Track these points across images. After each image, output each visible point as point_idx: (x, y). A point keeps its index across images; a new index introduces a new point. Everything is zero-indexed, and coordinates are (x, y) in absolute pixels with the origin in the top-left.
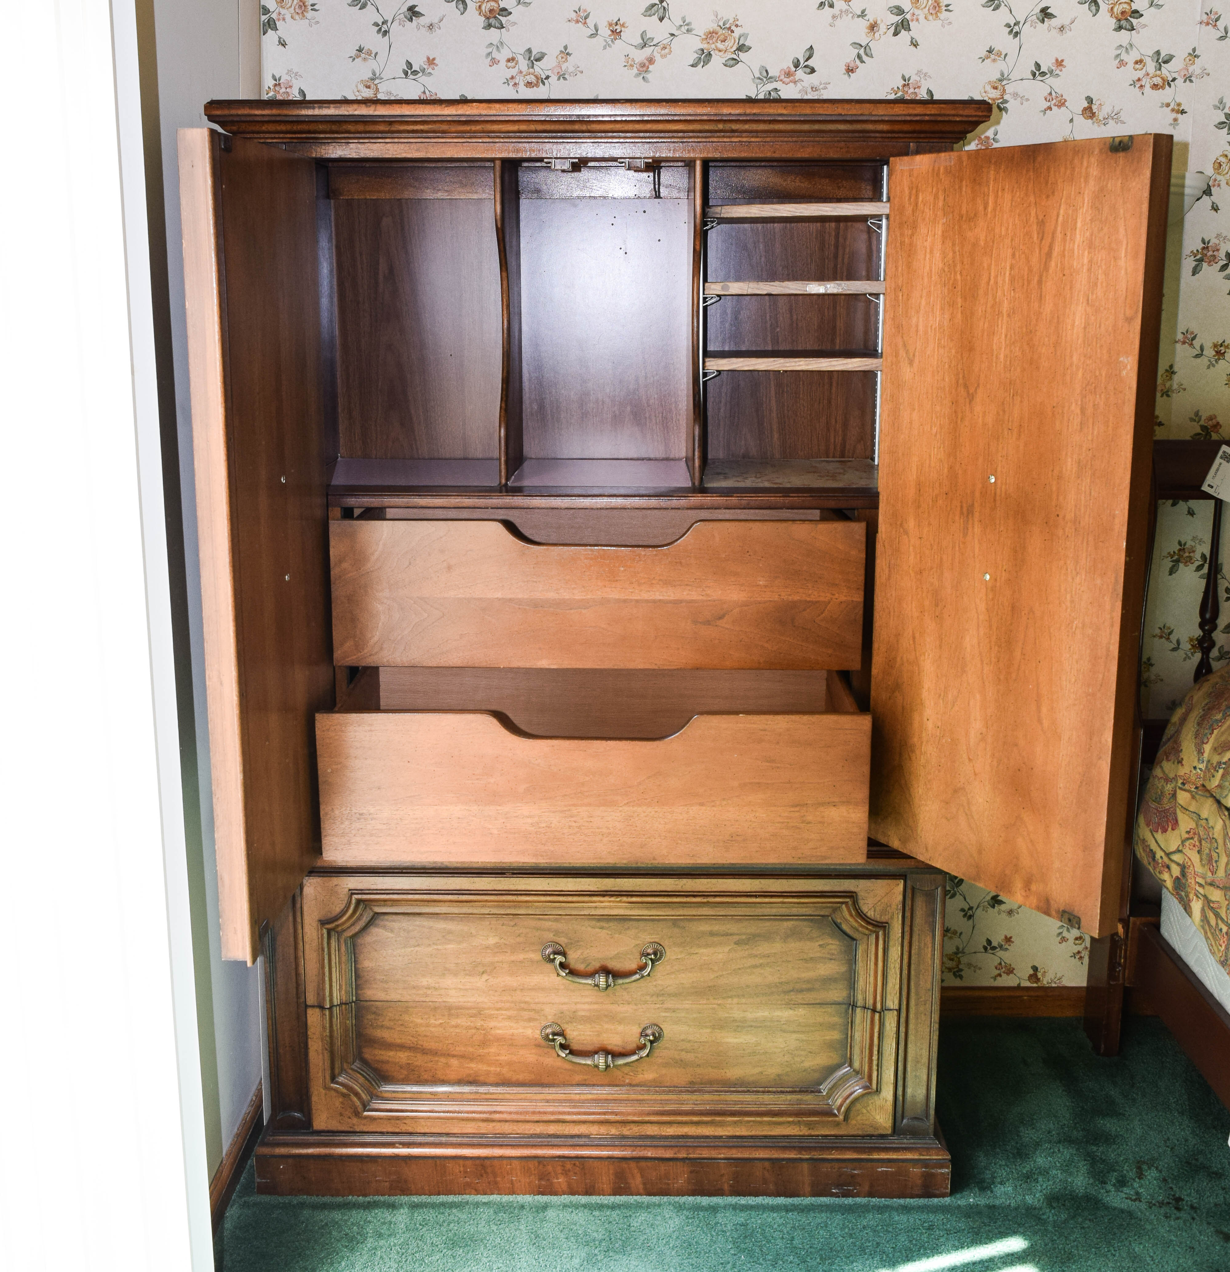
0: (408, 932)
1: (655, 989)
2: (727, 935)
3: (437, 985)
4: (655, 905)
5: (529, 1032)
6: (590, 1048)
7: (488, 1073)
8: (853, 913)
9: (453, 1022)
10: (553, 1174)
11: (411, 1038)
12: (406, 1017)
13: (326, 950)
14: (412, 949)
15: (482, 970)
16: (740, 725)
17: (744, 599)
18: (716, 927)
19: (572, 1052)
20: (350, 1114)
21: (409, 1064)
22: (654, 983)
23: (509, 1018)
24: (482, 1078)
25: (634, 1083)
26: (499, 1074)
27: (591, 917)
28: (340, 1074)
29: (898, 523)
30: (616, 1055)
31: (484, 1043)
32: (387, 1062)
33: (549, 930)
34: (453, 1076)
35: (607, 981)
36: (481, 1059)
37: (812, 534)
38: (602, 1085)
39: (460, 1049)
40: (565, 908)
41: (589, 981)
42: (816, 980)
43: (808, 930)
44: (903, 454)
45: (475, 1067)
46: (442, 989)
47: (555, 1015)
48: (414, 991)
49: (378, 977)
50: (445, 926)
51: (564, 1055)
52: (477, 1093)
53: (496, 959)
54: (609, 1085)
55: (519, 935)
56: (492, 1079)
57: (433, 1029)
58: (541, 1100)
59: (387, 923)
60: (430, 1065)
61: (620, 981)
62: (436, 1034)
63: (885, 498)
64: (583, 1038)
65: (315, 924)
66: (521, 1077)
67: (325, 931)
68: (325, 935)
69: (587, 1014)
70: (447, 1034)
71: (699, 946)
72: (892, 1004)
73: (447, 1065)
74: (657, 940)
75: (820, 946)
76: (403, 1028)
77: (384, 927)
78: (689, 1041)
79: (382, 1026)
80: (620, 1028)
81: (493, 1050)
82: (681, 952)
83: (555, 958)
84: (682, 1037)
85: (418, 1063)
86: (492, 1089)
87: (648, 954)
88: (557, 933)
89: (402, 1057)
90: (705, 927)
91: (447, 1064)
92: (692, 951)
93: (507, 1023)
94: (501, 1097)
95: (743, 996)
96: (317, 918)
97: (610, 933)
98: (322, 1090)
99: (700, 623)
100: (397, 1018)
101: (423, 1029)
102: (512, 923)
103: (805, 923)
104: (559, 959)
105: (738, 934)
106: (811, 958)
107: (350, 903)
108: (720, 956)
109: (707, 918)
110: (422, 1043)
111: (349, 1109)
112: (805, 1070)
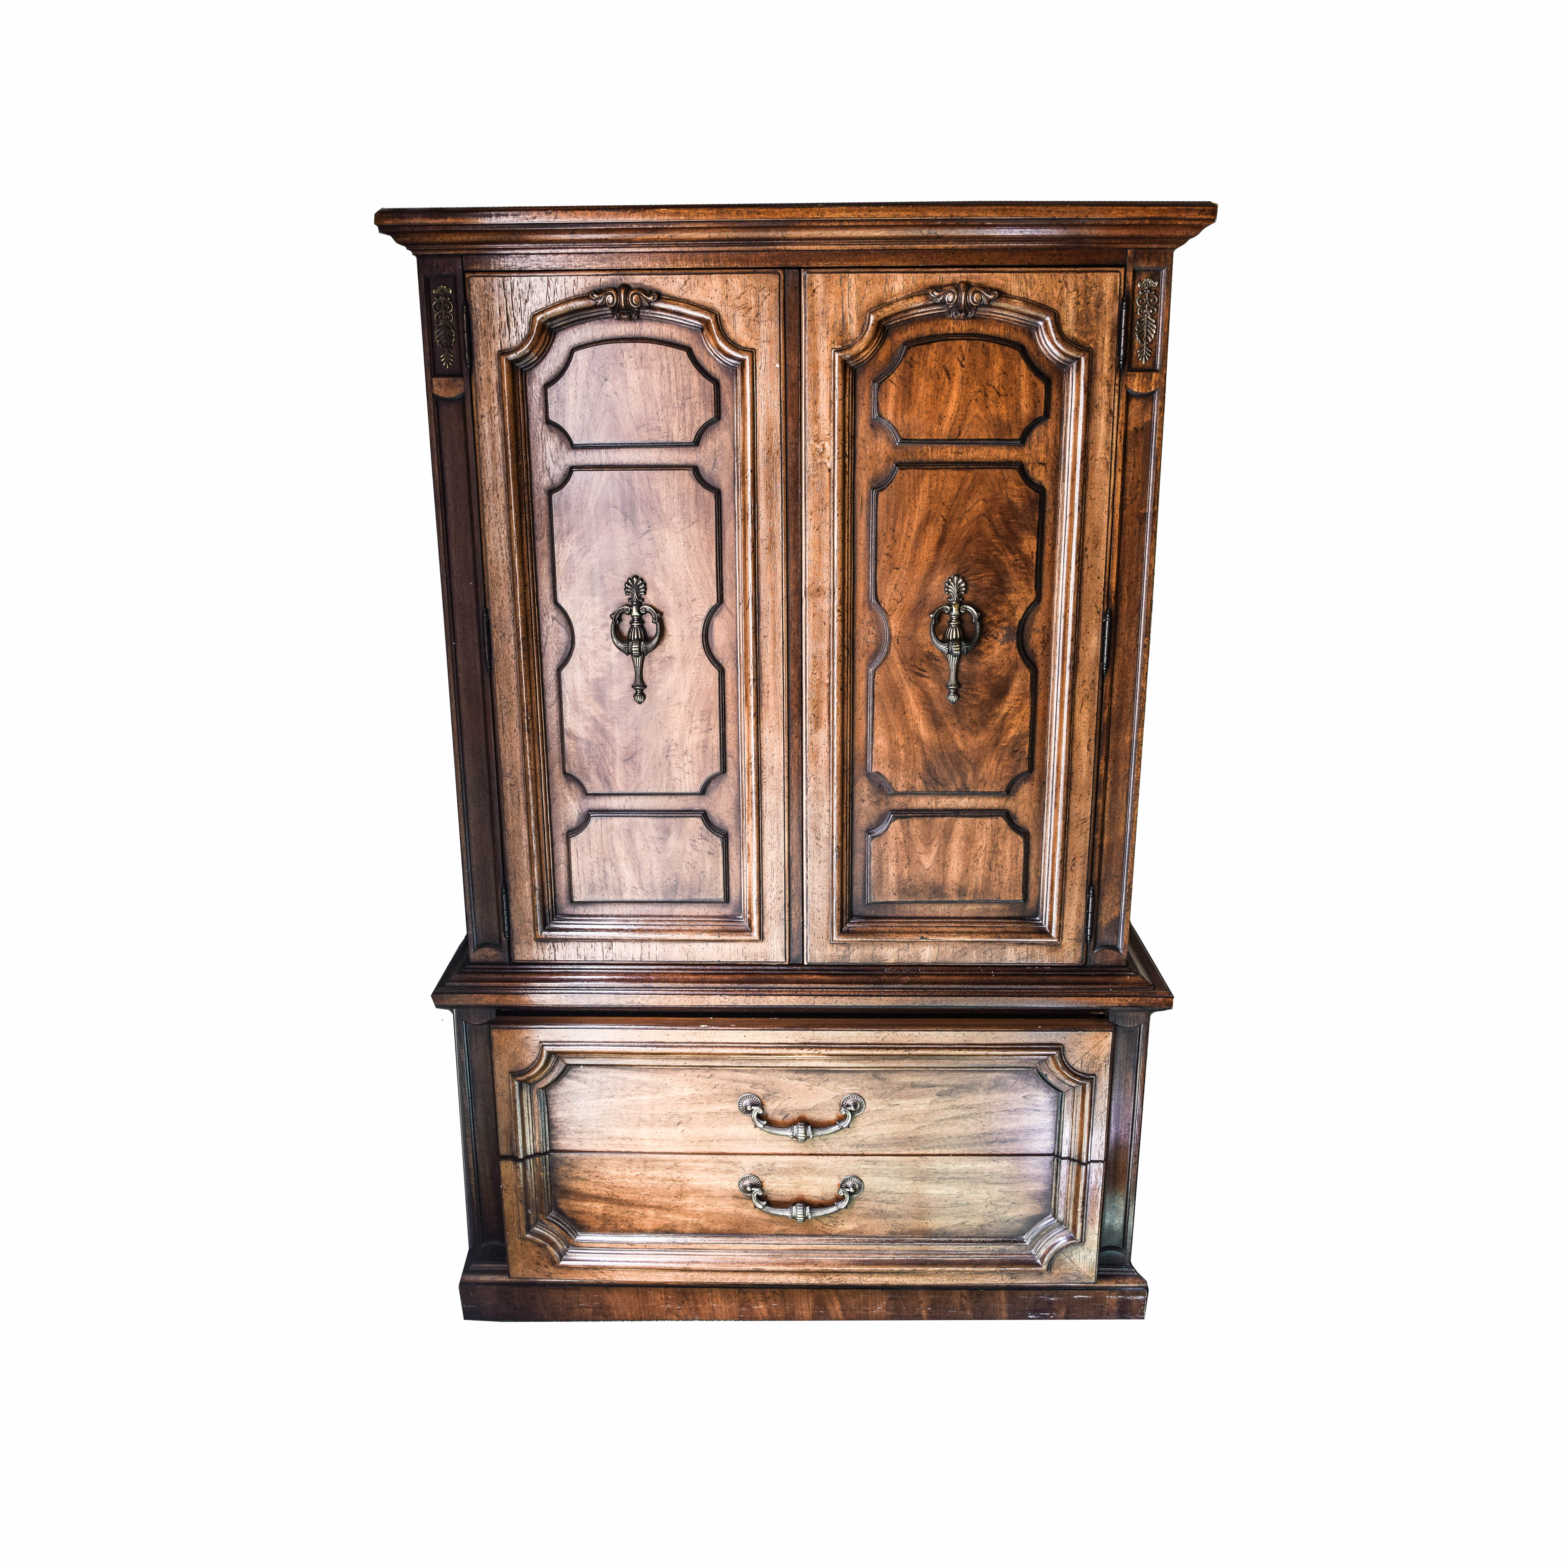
0: (602, 1083)
2: (929, 1086)
3: (632, 1136)
4: (854, 1057)
5: (727, 1184)
6: (788, 1199)
7: (685, 1223)
8: (1059, 1064)
11: (606, 1189)
12: (601, 1169)
13: (518, 1101)
14: (606, 1100)
15: (677, 1122)
18: (919, 1079)
19: (771, 1204)
20: (547, 1265)
21: (605, 1214)
22: (854, 1134)
23: (706, 1170)
24: (679, 1228)
25: (834, 1233)
26: (697, 1224)
27: (788, 1069)
28: (535, 1223)
30: (814, 1205)
31: (680, 1195)
32: (583, 1213)
33: (746, 1082)
34: (649, 1226)
35: (806, 1133)
36: (678, 1209)
38: (801, 1235)
39: (656, 1200)
40: (762, 1060)
41: (788, 1132)
42: (1019, 1131)
43: (1012, 1081)
45: (671, 1217)
46: (637, 1140)
47: (753, 1167)
48: (609, 1141)
49: (572, 1128)
50: (639, 1077)
51: (761, 1207)
52: (674, 1243)
53: (692, 1110)
54: (808, 1236)
55: (715, 1087)
56: (689, 1229)
58: (740, 1250)
59: (580, 1075)
60: (626, 1215)
61: (819, 1133)
62: (632, 1186)
64: (782, 1189)
65: (506, 1075)
66: (719, 1227)
67: (516, 1083)
68: (517, 1088)
69: (787, 1166)
70: (643, 1186)
71: (900, 1098)
72: (1098, 1155)
73: (645, 1216)
74: (856, 1092)
75: (1024, 1097)
76: (598, 1180)
77: (577, 1078)
78: (890, 1193)
79: (577, 1178)
80: (819, 1180)
81: (690, 1200)
82: (881, 1104)
83: (752, 1110)
84: (883, 1189)
85: (615, 1214)
86: (690, 1239)
87: (848, 1106)
88: (754, 1084)
89: (598, 1207)
90: (906, 1079)
91: (643, 1214)
92: (893, 1102)
93: (704, 1175)
94: (698, 1246)
95: (945, 1146)
96: (508, 1070)
97: (808, 1085)
98: (517, 1240)
100: (592, 1169)
101: (619, 1180)
102: (708, 1075)
103: (1010, 1075)
104: (757, 1110)
105: (939, 1086)
106: (1015, 1110)
107: (541, 1055)
108: (922, 1107)
109: (909, 1070)
110: (617, 1194)
111: (545, 1259)
112: (1008, 1221)
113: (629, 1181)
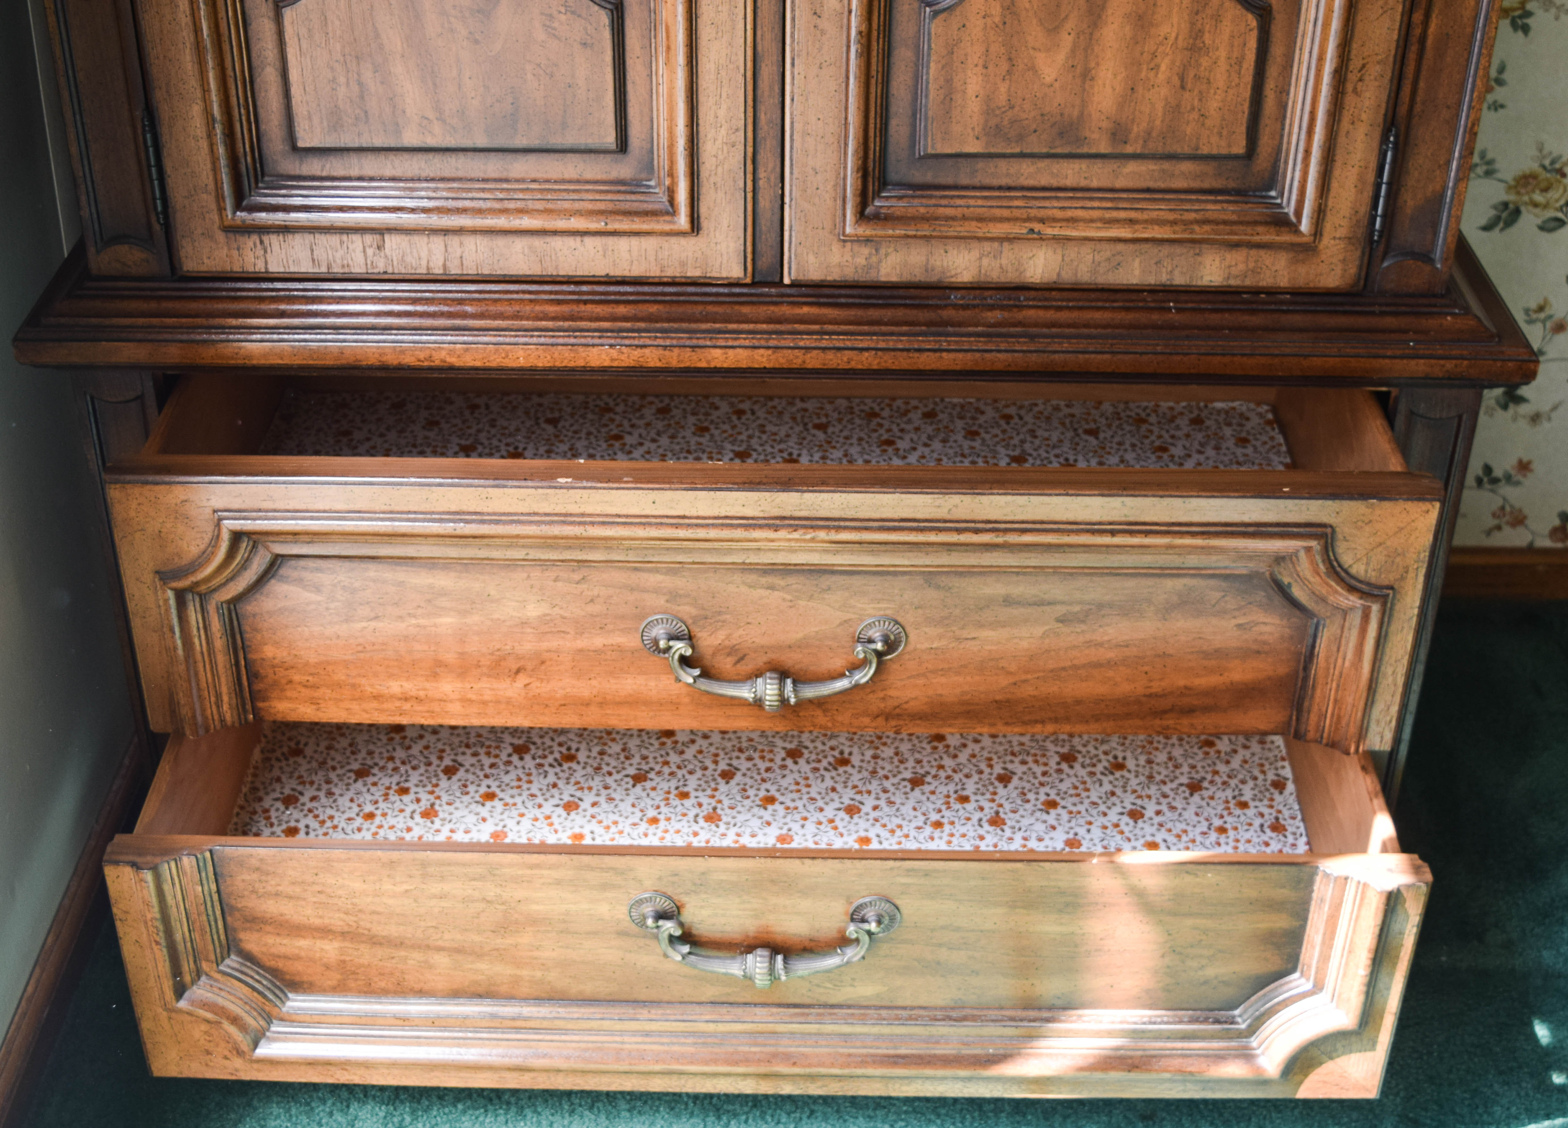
0: (354, 591)
1: (882, 705)
2: (1041, 603)
3: (422, 694)
4: (888, 547)
8: (1321, 566)
13: (177, 628)
14: (364, 624)
15: (514, 667)
18: (1020, 589)
22: (881, 695)
25: (834, 1001)
27: (746, 568)
33: (657, 591)
35: (781, 693)
38: (765, 1005)
39: (451, 938)
40: (691, 550)
41: (745, 693)
42: (1223, 692)
43: (1218, 595)
45: (486, 969)
46: (432, 700)
48: (375, 704)
49: (297, 678)
50: (431, 581)
53: (545, 645)
55: (592, 601)
56: (524, 990)
59: (307, 575)
61: (809, 694)
62: (398, 910)
65: (148, 579)
66: (588, 988)
67: (170, 593)
68: (172, 602)
70: (422, 910)
71: (981, 625)
72: (1379, 741)
74: (889, 612)
75: (1239, 626)
76: (323, 898)
77: (300, 581)
82: (940, 637)
83: (670, 648)
87: (871, 641)
88: (674, 596)
89: (329, 949)
90: (995, 588)
92: (965, 634)
96: (153, 569)
97: (789, 597)
100: (308, 878)
101: (369, 900)
102: (577, 576)
103: (1212, 582)
104: (680, 648)
105: (1062, 603)
106: (1218, 651)
107: (218, 538)
108: (1024, 644)
111: (223, 1045)
113: (391, 902)
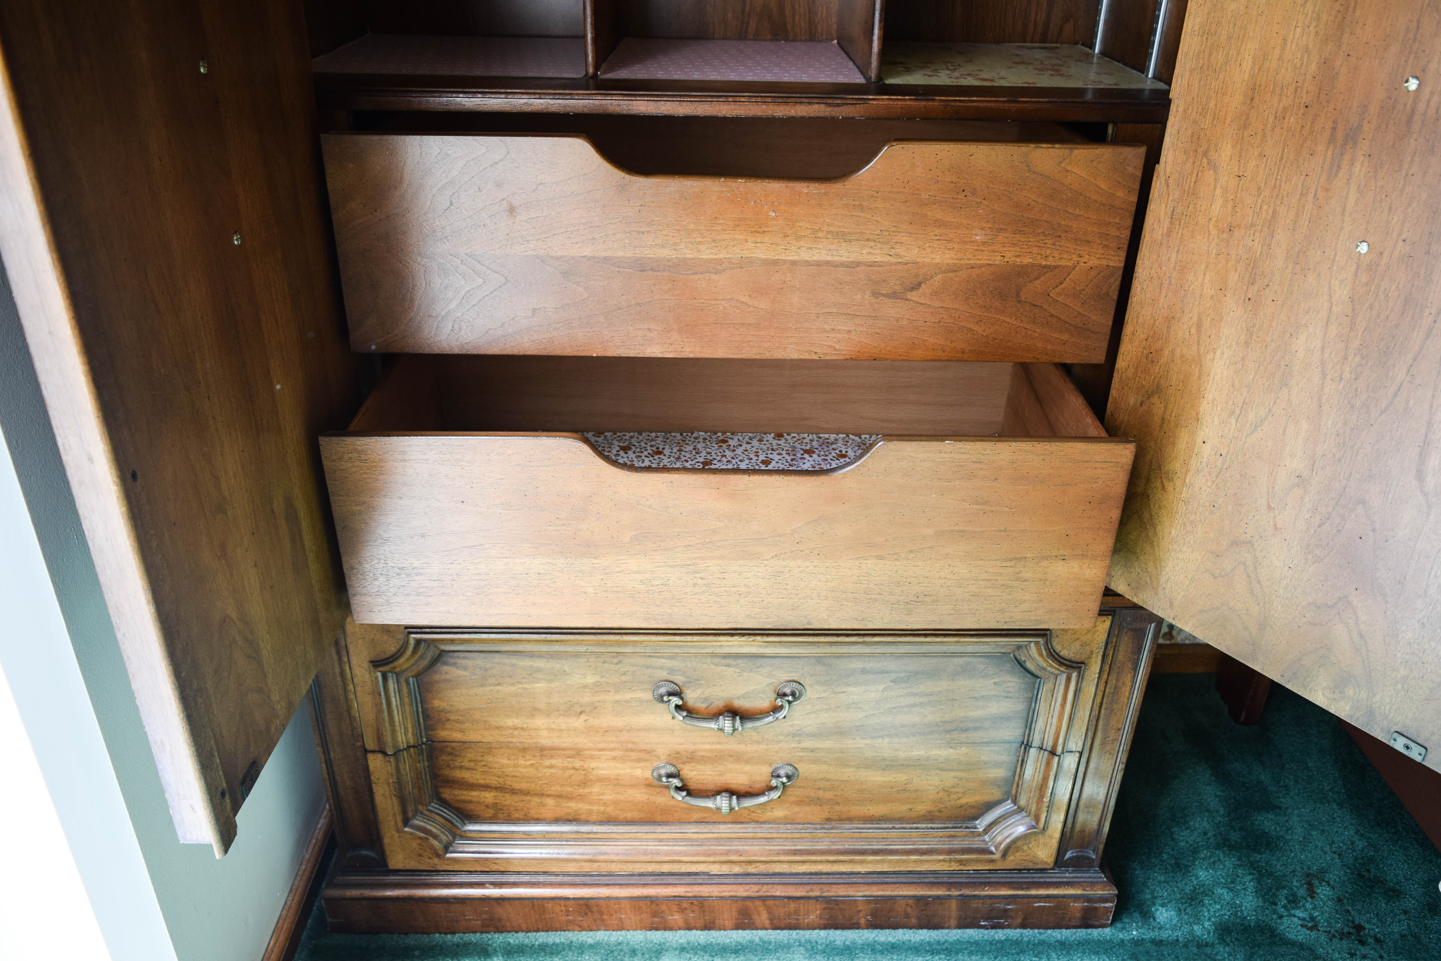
0: (486, 670)
1: (791, 729)
2: (883, 672)
3: (525, 726)
5: (638, 772)
6: (711, 787)
7: (590, 812)
8: (1044, 652)
9: (547, 762)
10: (667, 912)
11: (497, 778)
12: (490, 759)
13: (383, 694)
14: (492, 688)
15: (579, 710)
16: (946, 455)
17: (950, 261)
18: (870, 665)
19: (690, 793)
20: (430, 855)
21: (496, 803)
22: (790, 723)
23: (614, 758)
24: (583, 817)
25: (761, 820)
26: (604, 813)
27: (713, 655)
28: (414, 816)
29: (1200, 150)
30: (741, 795)
31: (584, 783)
32: (471, 802)
33: (661, 668)
34: (549, 815)
35: (734, 724)
36: (581, 798)
37: (1063, 165)
38: (725, 823)
39: (555, 789)
40: (682, 647)
41: (712, 725)
42: (985, 719)
43: (983, 666)
44: (1229, 38)
45: (573, 806)
46: (531, 729)
47: (669, 755)
48: (497, 732)
49: (452, 717)
50: (531, 663)
51: (680, 799)
52: (577, 832)
53: (597, 698)
54: (733, 823)
55: (624, 674)
56: (594, 817)
57: (523, 770)
58: (654, 840)
59: (459, 661)
60: (521, 804)
61: (749, 725)
62: (527, 775)
63: (1181, 109)
64: (703, 777)
65: (366, 665)
66: (629, 815)
67: (379, 674)
68: (380, 679)
69: (709, 754)
70: (540, 775)
71: (848, 685)
72: (1074, 745)
73: (543, 805)
74: (795, 678)
75: (995, 683)
76: (486, 769)
77: (455, 664)
78: (828, 780)
79: (461, 767)
80: (747, 768)
81: (596, 789)
82: (824, 691)
83: (670, 700)
84: (820, 777)
85: (508, 803)
86: (595, 828)
87: (785, 695)
88: (672, 671)
89: (489, 797)
90: (857, 665)
91: (541, 803)
92: (839, 690)
93: (612, 764)
94: (606, 836)
95: (897, 735)
96: (368, 659)
97: (738, 671)
98: (394, 832)
99: (884, 295)
100: (479, 758)
101: (511, 769)
102: (616, 661)
103: (980, 660)
104: (675, 700)
105: (895, 672)
106: (983, 697)
107: (406, 643)
108: (873, 695)
109: (860, 655)
110: (510, 783)
111: (429, 851)
112: (961, 807)
